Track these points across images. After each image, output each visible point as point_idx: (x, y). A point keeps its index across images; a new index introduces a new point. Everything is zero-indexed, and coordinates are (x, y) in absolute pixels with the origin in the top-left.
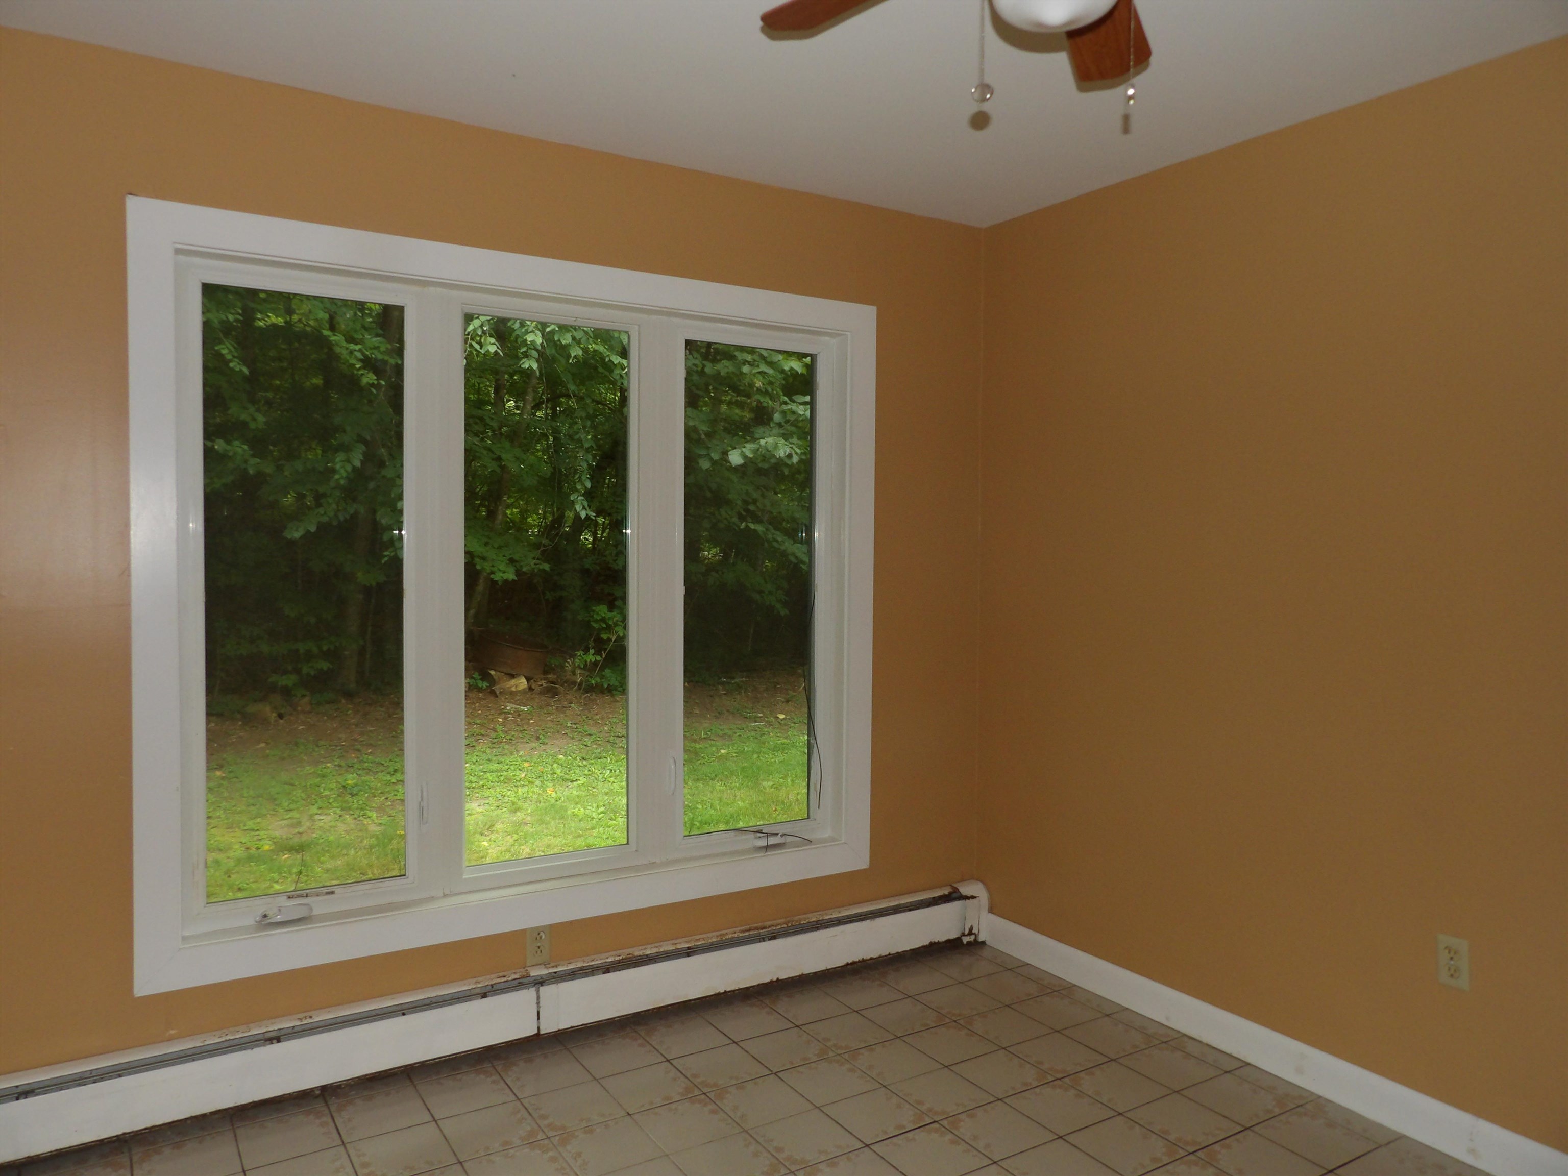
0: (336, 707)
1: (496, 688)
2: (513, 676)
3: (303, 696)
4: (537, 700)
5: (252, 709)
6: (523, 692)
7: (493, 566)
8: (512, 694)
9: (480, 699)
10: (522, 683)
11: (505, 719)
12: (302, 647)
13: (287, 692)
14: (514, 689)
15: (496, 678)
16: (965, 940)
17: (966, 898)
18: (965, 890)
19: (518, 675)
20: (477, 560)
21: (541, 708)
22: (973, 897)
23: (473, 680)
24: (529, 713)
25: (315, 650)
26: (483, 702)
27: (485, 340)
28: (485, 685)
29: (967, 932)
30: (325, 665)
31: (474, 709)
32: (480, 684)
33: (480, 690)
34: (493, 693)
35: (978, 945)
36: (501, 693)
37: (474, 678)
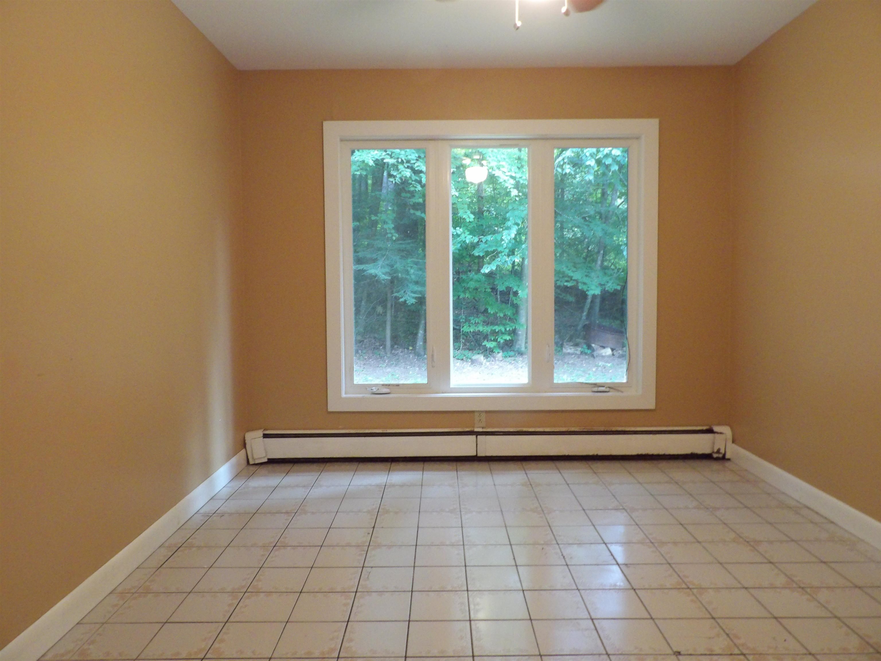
0: (514, 359)
1: (595, 354)
2: (604, 347)
3: (498, 353)
4: (616, 361)
5: (475, 357)
6: (609, 356)
7: (588, 287)
8: (603, 357)
9: (586, 359)
10: (608, 351)
11: (597, 369)
12: (497, 328)
13: (491, 351)
14: (604, 354)
15: (595, 348)
16: (715, 456)
17: (717, 433)
18: (716, 429)
19: (607, 347)
20: (580, 284)
21: (618, 365)
22: (721, 433)
23: (583, 349)
24: (610, 367)
25: (503, 330)
26: (587, 360)
27: (565, 167)
28: (589, 351)
29: (715, 450)
30: (508, 338)
31: (582, 363)
32: (586, 351)
33: (586, 354)
34: (593, 356)
35: (724, 458)
36: (597, 356)
37: (583, 348)
